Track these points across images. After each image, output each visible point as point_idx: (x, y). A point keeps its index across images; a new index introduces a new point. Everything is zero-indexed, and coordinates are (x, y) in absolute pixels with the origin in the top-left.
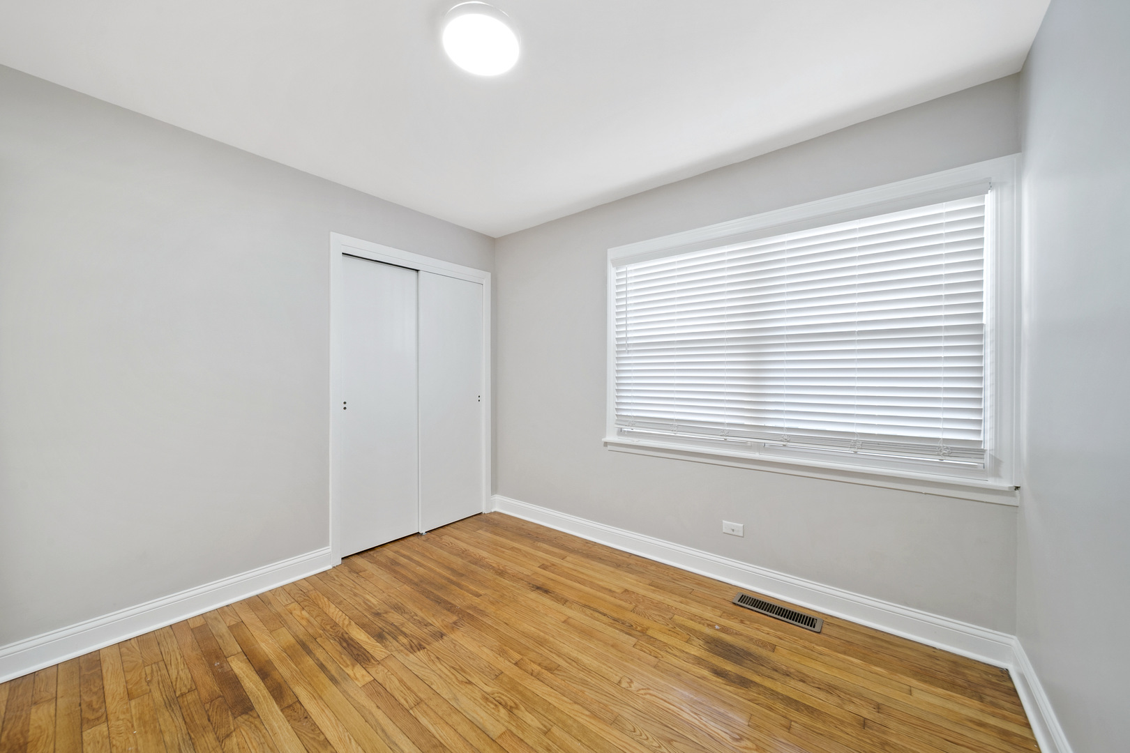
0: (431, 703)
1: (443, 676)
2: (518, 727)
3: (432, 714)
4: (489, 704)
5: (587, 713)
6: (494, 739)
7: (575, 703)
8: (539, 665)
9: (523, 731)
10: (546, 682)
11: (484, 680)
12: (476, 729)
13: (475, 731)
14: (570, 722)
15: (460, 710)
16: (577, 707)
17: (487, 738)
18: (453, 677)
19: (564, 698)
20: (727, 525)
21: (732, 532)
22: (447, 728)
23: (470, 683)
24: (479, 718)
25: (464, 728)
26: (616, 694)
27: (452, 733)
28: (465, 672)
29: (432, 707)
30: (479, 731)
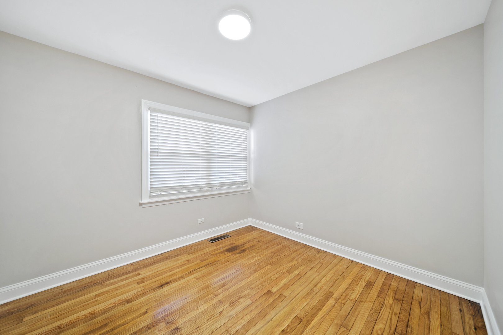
0: (229, 326)
1: (213, 323)
2: (249, 296)
3: (236, 325)
4: (236, 304)
5: (247, 279)
6: (252, 302)
7: (242, 281)
8: (220, 288)
9: (250, 294)
10: (230, 287)
11: (222, 306)
12: (247, 308)
13: (248, 308)
14: (249, 283)
15: (236, 314)
16: (244, 281)
17: (252, 304)
18: (215, 319)
19: (239, 283)
20: (199, 220)
21: (201, 222)
22: (245, 318)
23: (221, 312)
24: (242, 307)
25: (246, 312)
26: (242, 272)
27: (247, 316)
28: (214, 314)
29: (232, 325)
30: (249, 307)
